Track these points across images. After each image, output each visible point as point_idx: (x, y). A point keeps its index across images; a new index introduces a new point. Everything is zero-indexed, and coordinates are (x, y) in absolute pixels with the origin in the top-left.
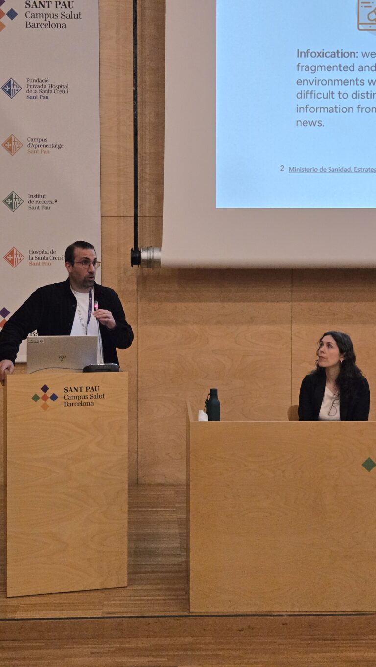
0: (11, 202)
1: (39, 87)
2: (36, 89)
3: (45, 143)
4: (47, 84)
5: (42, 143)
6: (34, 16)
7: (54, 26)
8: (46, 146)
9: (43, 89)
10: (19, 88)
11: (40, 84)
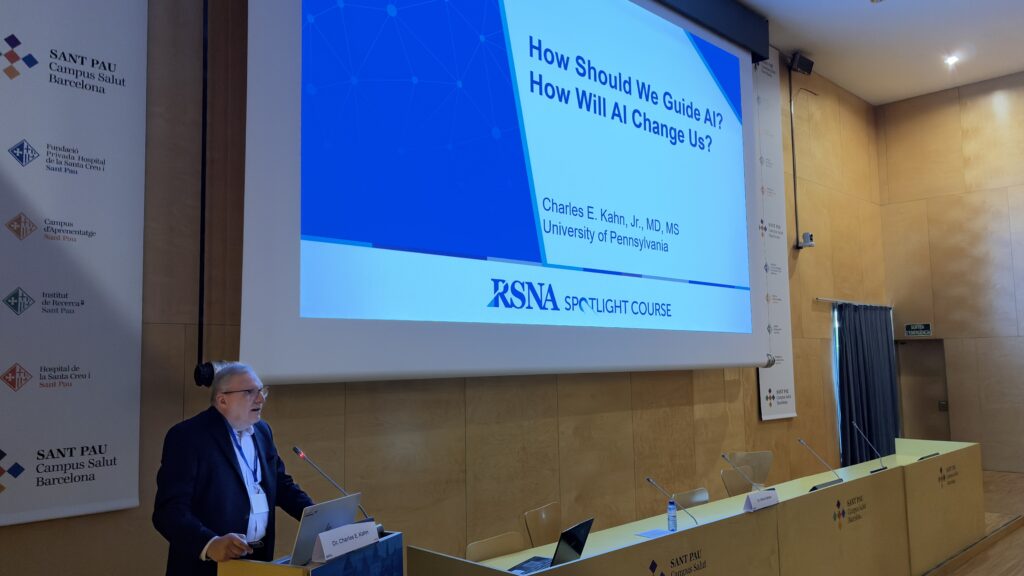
0: (15, 301)
1: (64, 157)
2: (60, 159)
3: (71, 229)
4: (76, 156)
5: (65, 228)
6: (61, 69)
7: (88, 87)
8: (71, 232)
9: (70, 161)
10: (35, 154)
11: (67, 154)
